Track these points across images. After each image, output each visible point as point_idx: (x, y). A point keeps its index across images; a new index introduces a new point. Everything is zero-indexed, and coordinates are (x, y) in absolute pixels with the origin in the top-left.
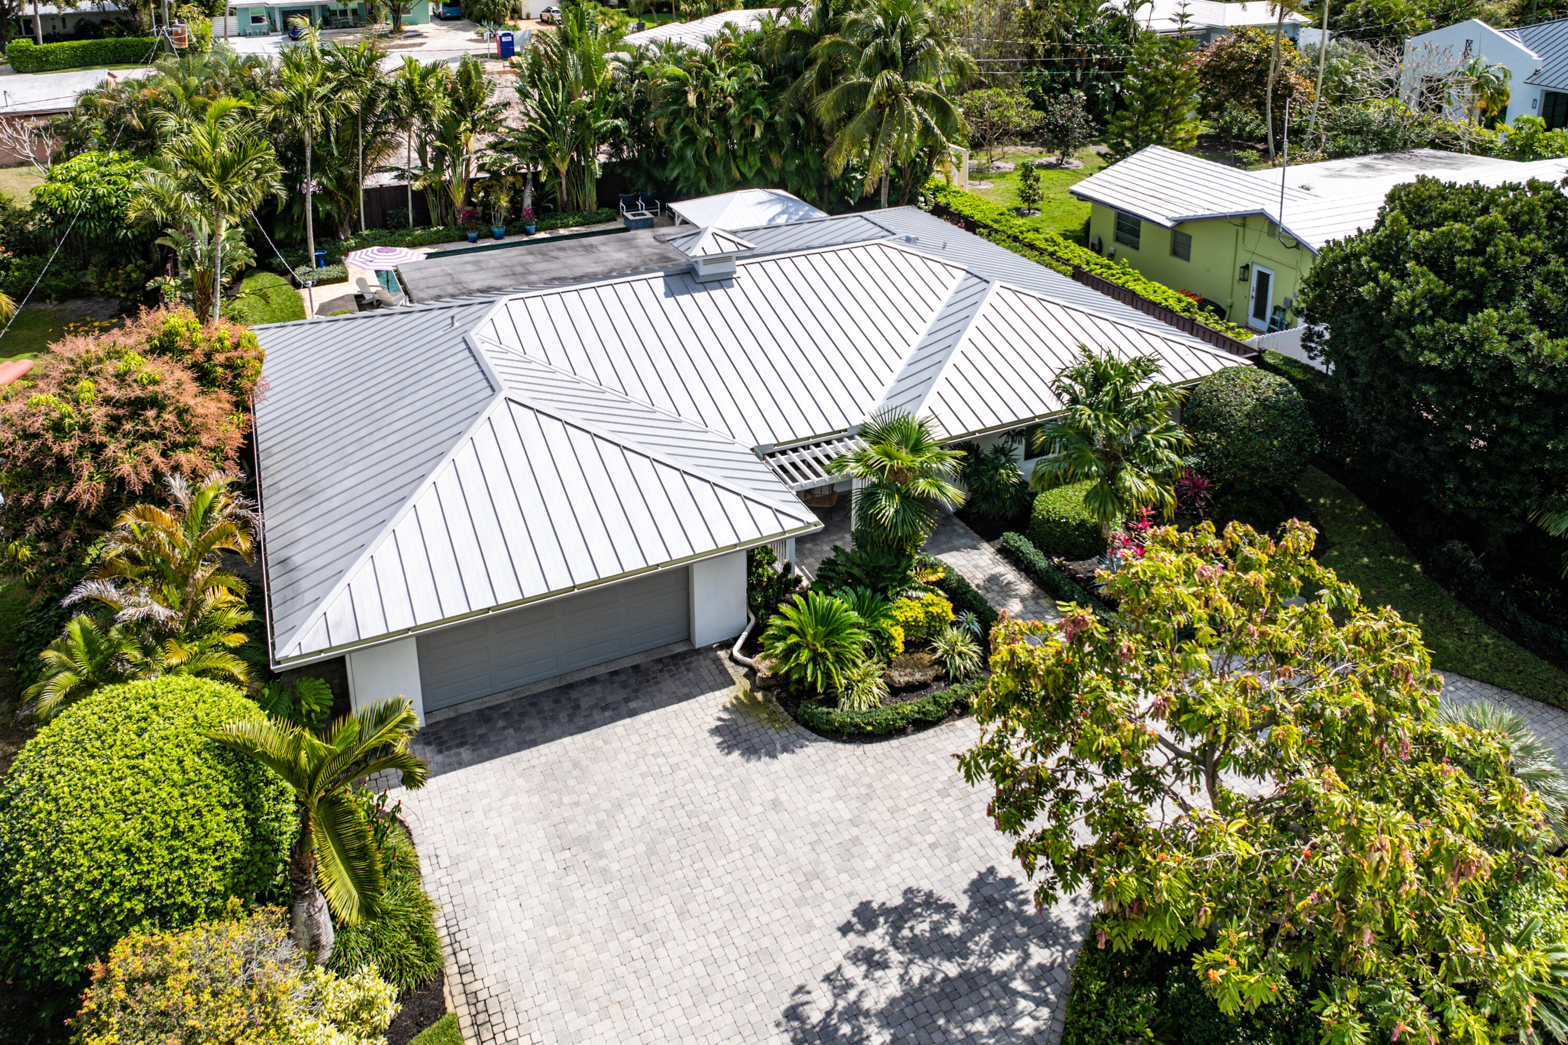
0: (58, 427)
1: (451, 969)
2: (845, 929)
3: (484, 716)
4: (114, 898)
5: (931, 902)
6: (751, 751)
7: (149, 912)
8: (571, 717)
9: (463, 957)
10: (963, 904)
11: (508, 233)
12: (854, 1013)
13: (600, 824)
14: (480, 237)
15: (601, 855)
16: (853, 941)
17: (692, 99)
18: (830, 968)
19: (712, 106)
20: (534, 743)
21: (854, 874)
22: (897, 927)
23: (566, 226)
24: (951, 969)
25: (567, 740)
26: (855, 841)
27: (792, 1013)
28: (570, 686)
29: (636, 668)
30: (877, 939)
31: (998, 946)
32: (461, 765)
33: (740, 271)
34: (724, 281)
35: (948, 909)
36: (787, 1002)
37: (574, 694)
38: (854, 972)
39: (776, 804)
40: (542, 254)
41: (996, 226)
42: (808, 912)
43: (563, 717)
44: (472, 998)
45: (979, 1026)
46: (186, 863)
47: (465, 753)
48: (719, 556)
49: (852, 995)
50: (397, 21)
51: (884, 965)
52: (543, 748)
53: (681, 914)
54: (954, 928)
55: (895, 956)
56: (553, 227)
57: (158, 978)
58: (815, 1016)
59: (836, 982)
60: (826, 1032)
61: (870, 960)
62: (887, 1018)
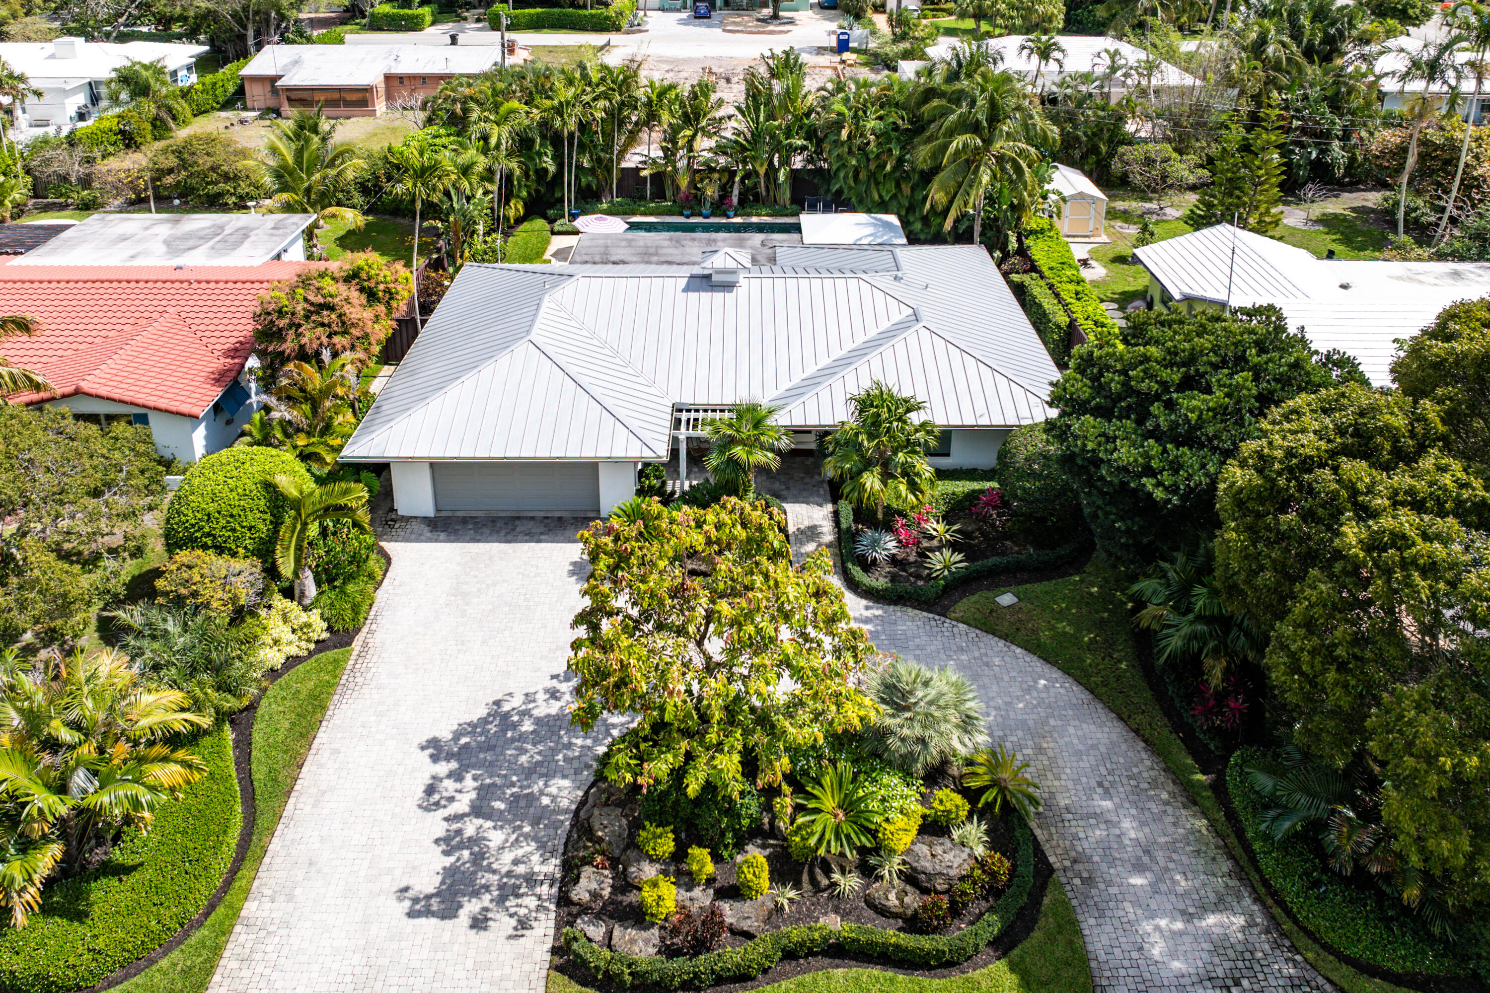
1: (365, 630)
3: (464, 521)
8: (507, 533)
9: (374, 627)
11: (713, 214)
12: (525, 713)
13: (479, 590)
14: (693, 215)
15: (468, 604)
16: (554, 683)
17: (844, 134)
18: (532, 690)
19: (858, 141)
20: (479, 541)
23: (759, 215)
25: (496, 545)
27: (497, 703)
28: (519, 518)
29: (560, 518)
32: (436, 541)
33: (742, 282)
34: (728, 287)
36: (499, 697)
37: (517, 523)
38: (541, 697)
40: (678, 241)
42: (543, 663)
43: (502, 533)
44: (365, 644)
45: (579, 741)
47: (443, 536)
49: (531, 706)
51: (559, 699)
52: (481, 545)
53: (484, 642)
56: (750, 215)
58: (506, 707)
59: (529, 697)
60: (506, 716)
61: (554, 694)
62: (538, 721)
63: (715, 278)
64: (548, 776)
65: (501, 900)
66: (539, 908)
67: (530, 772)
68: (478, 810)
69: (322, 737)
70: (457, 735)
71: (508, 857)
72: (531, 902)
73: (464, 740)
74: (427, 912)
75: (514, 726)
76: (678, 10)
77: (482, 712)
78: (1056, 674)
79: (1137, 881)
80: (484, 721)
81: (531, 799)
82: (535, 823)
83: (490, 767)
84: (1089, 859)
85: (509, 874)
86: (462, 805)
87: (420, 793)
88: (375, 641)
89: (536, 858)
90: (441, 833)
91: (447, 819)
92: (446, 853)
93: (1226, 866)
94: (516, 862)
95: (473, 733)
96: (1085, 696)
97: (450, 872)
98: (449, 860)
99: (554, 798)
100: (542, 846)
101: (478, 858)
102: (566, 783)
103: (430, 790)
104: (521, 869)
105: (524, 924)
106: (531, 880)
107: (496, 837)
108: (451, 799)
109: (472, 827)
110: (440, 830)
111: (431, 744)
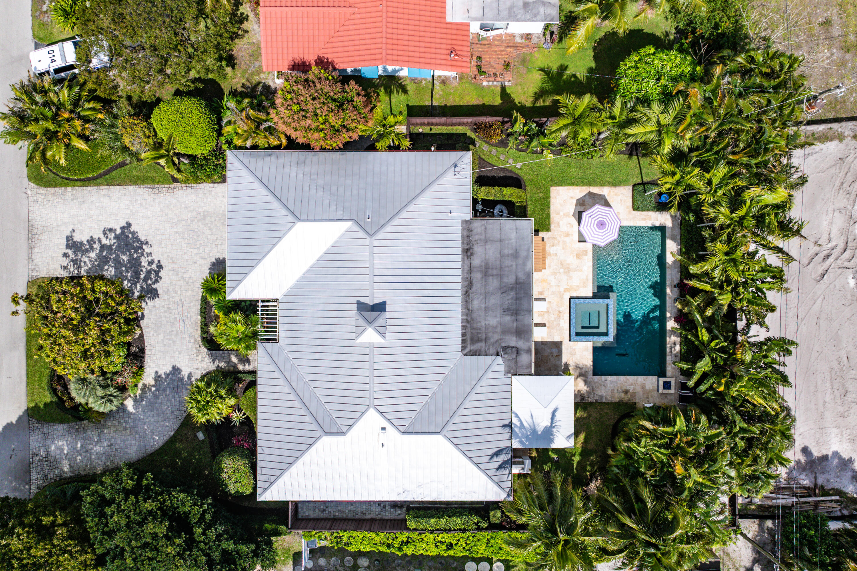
1: (183, 185)
2: (159, 261)
5: (156, 281)
6: (213, 264)
9: (185, 188)
10: (154, 286)
12: (142, 254)
15: (198, 221)
16: (156, 262)
18: (152, 255)
21: (170, 270)
22: (155, 271)
24: (142, 276)
26: (177, 275)
27: (147, 243)
30: (154, 266)
31: (142, 287)
35: (154, 283)
36: (150, 243)
38: (150, 259)
39: (195, 263)
42: (165, 256)
44: (175, 188)
45: (129, 274)
51: (149, 264)
53: (177, 232)
54: (149, 282)
55: (149, 268)
59: (149, 254)
60: (141, 248)
61: (151, 263)
64: (115, 267)
65: (72, 260)
66: (70, 272)
68: (103, 247)
69: (131, 188)
70: (133, 233)
71: (86, 259)
72: (72, 269)
73: (130, 236)
74: (68, 241)
75: (136, 252)
77: (142, 239)
79: (79, 445)
80: (138, 240)
82: (98, 265)
83: (119, 247)
84: (84, 433)
85: (81, 261)
86: (105, 241)
87: (109, 227)
88: (178, 192)
89: (86, 268)
90: (94, 237)
91: (99, 239)
92: (88, 241)
93: (82, 473)
94: (85, 262)
95: (133, 237)
97: (82, 243)
98: (85, 242)
99: (107, 270)
100: (90, 269)
101: (87, 251)
102: (113, 272)
103: (110, 230)
104: (82, 264)
105: (65, 268)
106: (79, 267)
107: (93, 255)
108: (107, 238)
109: (96, 246)
110: (96, 237)
111: (129, 225)
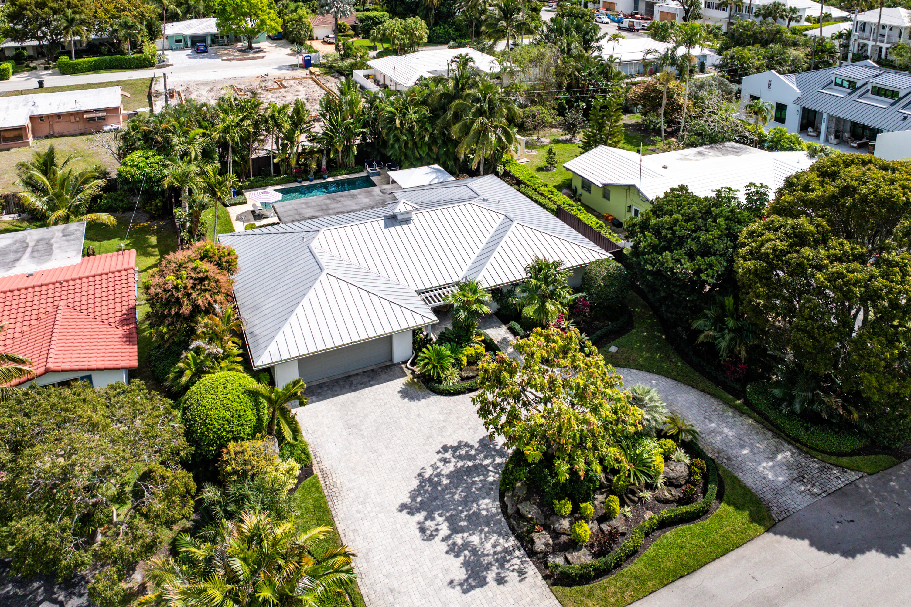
0: (176, 287)
1: (315, 462)
2: (438, 452)
3: (320, 386)
4: (224, 434)
5: (466, 445)
6: (411, 398)
7: (233, 438)
8: (350, 387)
9: (318, 459)
10: (476, 445)
11: (316, 179)
12: (439, 475)
13: (361, 421)
14: (303, 180)
15: (361, 430)
16: (441, 455)
17: (398, 122)
18: (433, 463)
19: (406, 126)
20: (338, 395)
21: (443, 436)
22: (455, 452)
23: (341, 175)
24: (470, 464)
25: (349, 394)
26: (444, 427)
27: (420, 475)
28: (349, 376)
29: (372, 370)
30: (448, 455)
31: (486, 457)
32: (313, 402)
33: (414, 217)
34: (407, 221)
35: (472, 447)
36: (418, 472)
37: (351, 379)
38: (440, 464)
39: (419, 415)
41: (529, 183)
42: (427, 447)
43: (347, 387)
44: (322, 470)
45: (477, 479)
46: (242, 425)
47: (314, 398)
48: (402, 332)
49: (439, 470)
50: (250, 43)
51: (449, 462)
52: (341, 397)
53: (387, 447)
54: (473, 452)
55: (453, 460)
56: (336, 175)
57: (243, 452)
58: (427, 476)
59: (434, 467)
60: (430, 480)
61: (445, 461)
62: (448, 476)
63: (399, 217)
64: (475, 501)
65: (502, 566)
66: (522, 562)
67: (466, 502)
68: (455, 530)
69: (340, 526)
70: (413, 498)
71: (488, 546)
72: (516, 561)
73: (419, 499)
74: (472, 588)
75: (439, 483)
76: (182, 49)
77: (416, 482)
78: (657, 376)
79: (745, 452)
80: (421, 486)
81: (477, 514)
82: (488, 525)
83: (444, 507)
84: (723, 451)
85: (495, 553)
86: (445, 530)
87: (418, 534)
88: (326, 465)
89: (501, 541)
90: (446, 548)
91: (443, 540)
92: (457, 556)
93: (770, 434)
94: (494, 546)
95: (420, 494)
96: (674, 383)
97: (466, 564)
98: (462, 559)
99: (487, 510)
100: (500, 534)
101: (474, 551)
102: (487, 501)
103: (422, 530)
104: (499, 549)
105: (521, 573)
106: (506, 551)
107: (475, 539)
108: (437, 530)
109: (458, 539)
110: (444, 547)
111: (403, 507)
